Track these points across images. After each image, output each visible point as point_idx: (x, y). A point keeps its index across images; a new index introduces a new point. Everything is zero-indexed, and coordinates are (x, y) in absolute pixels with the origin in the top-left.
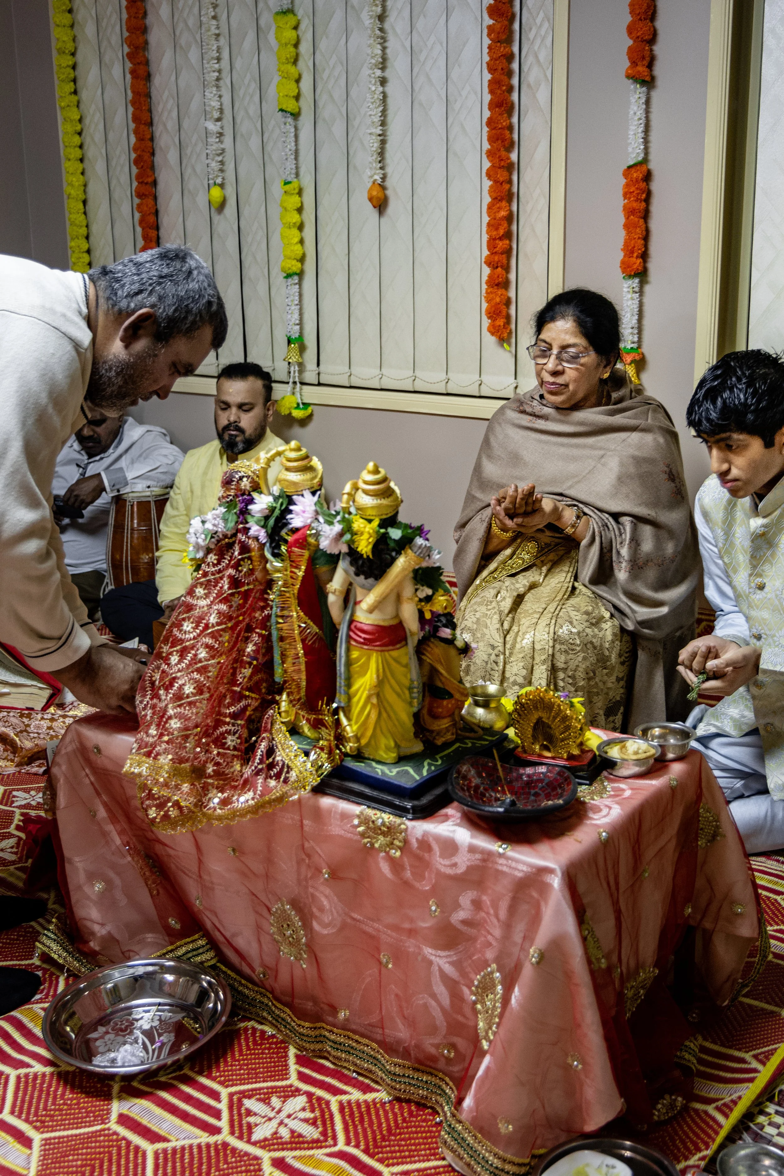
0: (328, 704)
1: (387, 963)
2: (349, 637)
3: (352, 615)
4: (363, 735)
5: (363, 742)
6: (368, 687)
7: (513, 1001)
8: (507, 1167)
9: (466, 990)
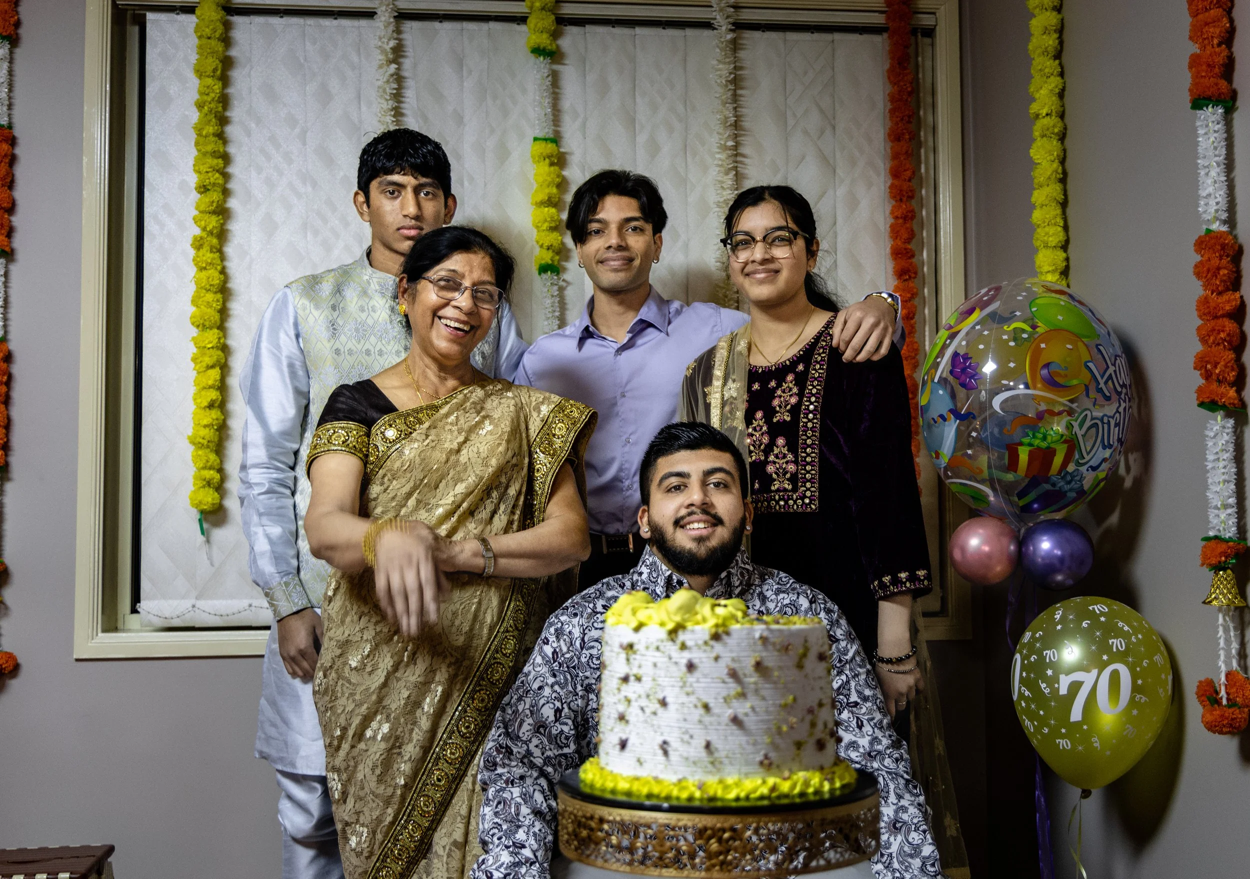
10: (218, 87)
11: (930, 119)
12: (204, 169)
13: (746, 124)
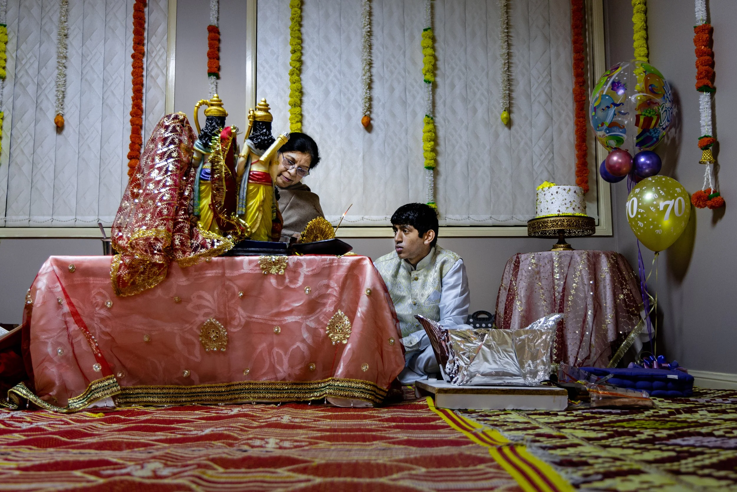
0: (235, 215)
1: (278, 330)
2: (249, 179)
3: (250, 169)
4: (254, 227)
5: (253, 231)
6: (258, 202)
7: (359, 314)
8: (369, 387)
9: (322, 331)
10: (299, 11)
11: (590, 20)
12: (294, 43)
13: (511, 23)
